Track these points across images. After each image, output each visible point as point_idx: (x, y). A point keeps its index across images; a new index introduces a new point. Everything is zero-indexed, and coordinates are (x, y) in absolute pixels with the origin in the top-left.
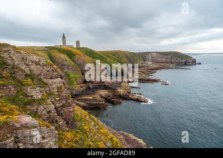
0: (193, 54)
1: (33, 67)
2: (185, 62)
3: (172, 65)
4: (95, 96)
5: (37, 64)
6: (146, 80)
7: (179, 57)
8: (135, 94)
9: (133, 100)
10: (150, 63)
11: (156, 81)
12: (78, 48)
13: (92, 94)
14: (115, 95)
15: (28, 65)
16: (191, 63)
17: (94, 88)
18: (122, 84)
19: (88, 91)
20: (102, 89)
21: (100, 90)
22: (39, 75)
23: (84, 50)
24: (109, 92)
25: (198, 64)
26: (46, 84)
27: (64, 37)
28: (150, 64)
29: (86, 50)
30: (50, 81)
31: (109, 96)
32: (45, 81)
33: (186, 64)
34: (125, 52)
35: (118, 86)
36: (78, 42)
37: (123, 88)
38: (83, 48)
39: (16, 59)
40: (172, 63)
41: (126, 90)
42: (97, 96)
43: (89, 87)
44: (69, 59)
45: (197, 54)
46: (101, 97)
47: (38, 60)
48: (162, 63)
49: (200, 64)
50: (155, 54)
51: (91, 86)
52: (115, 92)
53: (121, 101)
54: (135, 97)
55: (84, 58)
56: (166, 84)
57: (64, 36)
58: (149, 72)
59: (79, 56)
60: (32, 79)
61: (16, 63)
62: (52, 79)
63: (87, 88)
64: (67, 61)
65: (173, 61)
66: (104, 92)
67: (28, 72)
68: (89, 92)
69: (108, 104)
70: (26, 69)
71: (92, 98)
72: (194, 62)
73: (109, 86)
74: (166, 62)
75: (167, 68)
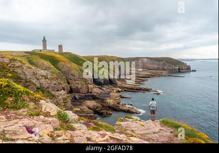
0: (188, 60)
1: (43, 81)
2: (179, 69)
3: (164, 73)
4: (82, 107)
5: (46, 78)
6: (136, 89)
7: (172, 64)
8: (125, 104)
9: (124, 111)
10: (141, 70)
11: (147, 90)
12: (61, 53)
13: (79, 105)
14: (103, 106)
15: (38, 79)
16: (185, 71)
17: (81, 99)
18: (111, 94)
19: (74, 102)
20: (90, 100)
21: (87, 100)
22: (48, 88)
23: (67, 55)
24: (97, 102)
25: (193, 71)
26: (54, 96)
27: (44, 41)
28: (141, 72)
29: (70, 55)
30: (57, 93)
31: (98, 107)
32: (53, 93)
33: (179, 71)
34: (112, 57)
35: (107, 97)
36: (60, 47)
37: (112, 98)
38: (66, 53)
39: (28, 74)
40: (164, 70)
41: (115, 100)
42: (84, 107)
43: (75, 97)
44: (53, 66)
45: (191, 60)
46: (89, 108)
47: (45, 74)
48: (154, 70)
49: (195, 71)
50: (145, 59)
51: (77, 96)
52: (104, 102)
53: (111, 113)
54: (126, 108)
55: (69, 65)
56: (158, 94)
57: (44, 39)
58: (140, 80)
59: (63, 63)
60: (43, 92)
61: (28, 77)
62: (58, 91)
63: (73, 98)
64: (51, 68)
65: (166, 68)
66: (91, 103)
67: (38, 85)
68: (76, 103)
69: (96, 115)
70: (36, 83)
71: (79, 109)
72: (188, 69)
73: (97, 96)
74: (158, 69)
75: (159, 76)
